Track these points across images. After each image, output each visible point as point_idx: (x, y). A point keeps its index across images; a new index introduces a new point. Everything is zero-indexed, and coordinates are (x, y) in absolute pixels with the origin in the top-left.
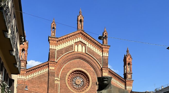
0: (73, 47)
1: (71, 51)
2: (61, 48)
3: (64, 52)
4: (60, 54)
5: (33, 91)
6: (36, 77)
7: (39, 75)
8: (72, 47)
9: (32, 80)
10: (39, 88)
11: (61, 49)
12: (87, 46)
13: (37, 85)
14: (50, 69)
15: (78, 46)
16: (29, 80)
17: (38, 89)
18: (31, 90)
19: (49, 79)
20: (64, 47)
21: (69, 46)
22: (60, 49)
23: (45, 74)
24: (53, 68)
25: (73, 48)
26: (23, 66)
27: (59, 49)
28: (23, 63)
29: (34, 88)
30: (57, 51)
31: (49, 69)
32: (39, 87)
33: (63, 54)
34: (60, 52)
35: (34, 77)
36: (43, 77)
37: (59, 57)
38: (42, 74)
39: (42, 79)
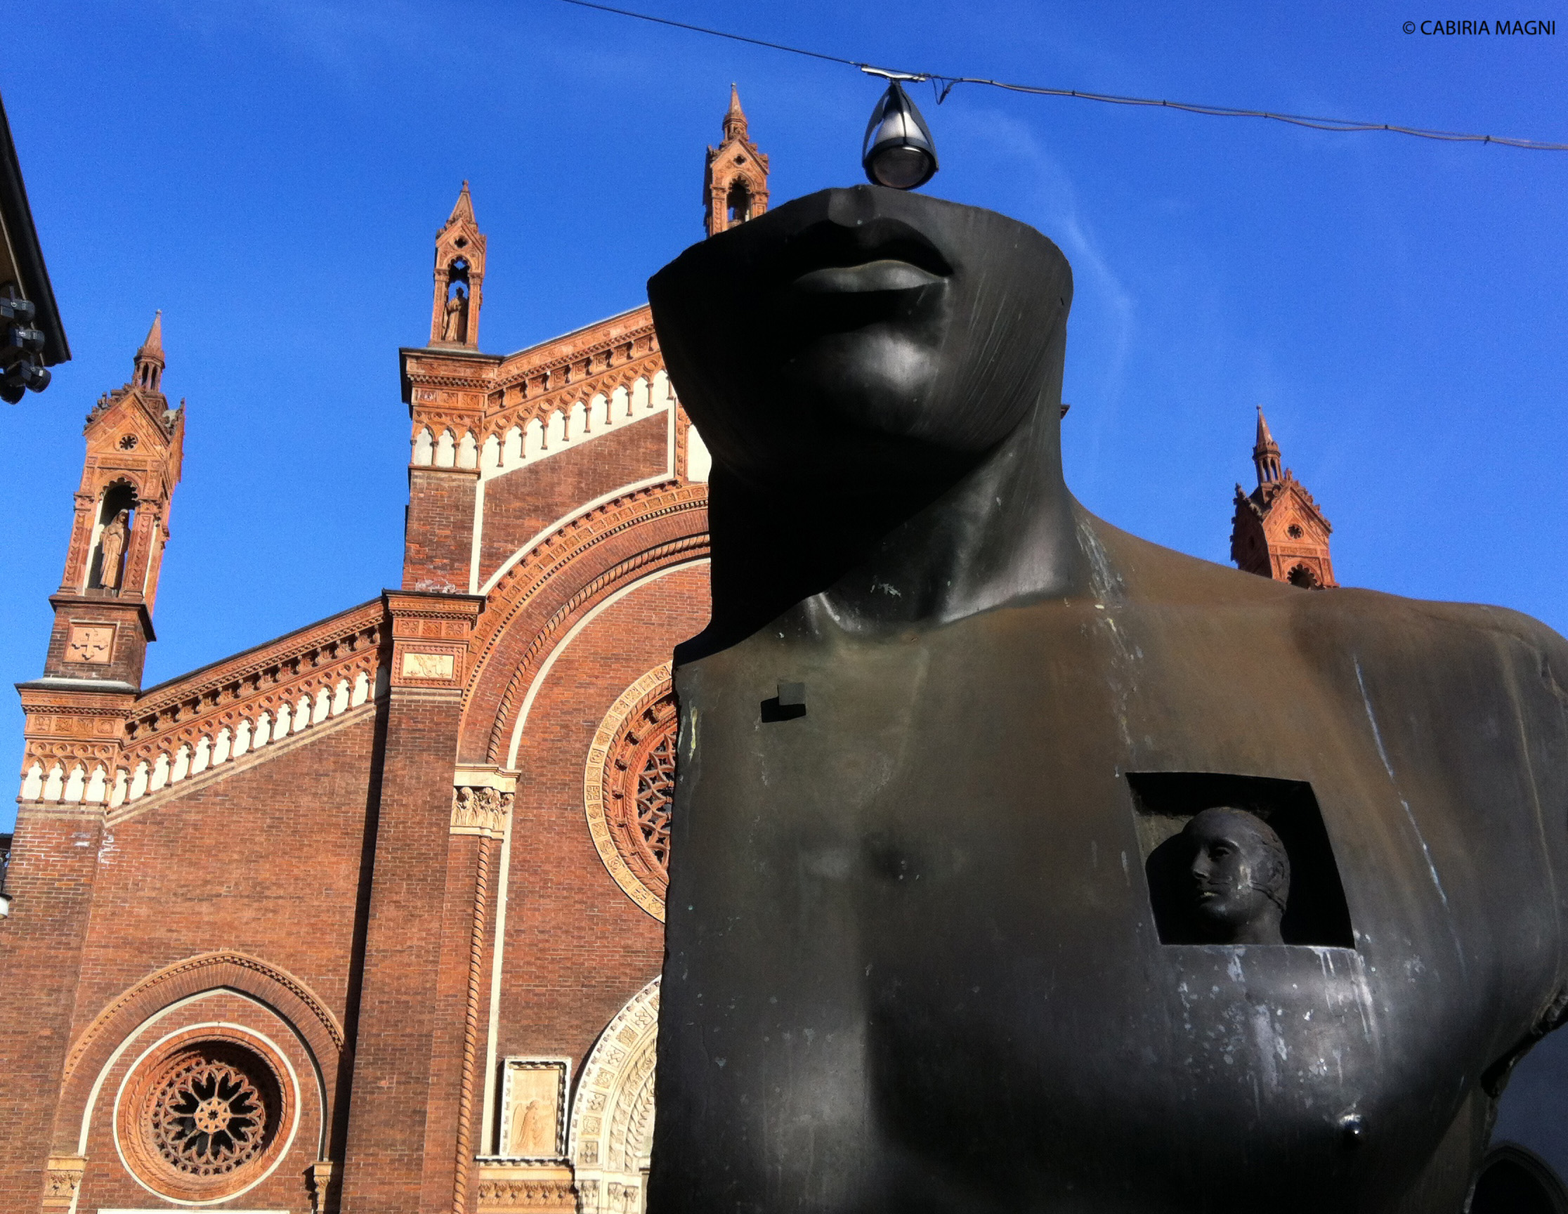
0: (663, 439)
1: (642, 477)
2: (530, 460)
3: (566, 487)
4: (521, 514)
5: (186, 936)
6: (238, 778)
7: (272, 752)
8: (650, 445)
9: (193, 817)
10: (261, 897)
11: (534, 470)
13: (236, 873)
14: (410, 681)
16: (154, 813)
17: (248, 914)
18: (161, 933)
19: (387, 793)
20: (568, 445)
21: (617, 435)
22: (524, 463)
23: (345, 733)
24: (443, 666)
25: (662, 454)
26: (102, 657)
27: (513, 463)
28: (106, 633)
29: (205, 908)
30: (491, 485)
31: (394, 680)
32: (258, 892)
33: (557, 518)
34: (528, 498)
35: (210, 783)
36: (318, 776)
37: (510, 547)
38: (307, 741)
39: (305, 801)
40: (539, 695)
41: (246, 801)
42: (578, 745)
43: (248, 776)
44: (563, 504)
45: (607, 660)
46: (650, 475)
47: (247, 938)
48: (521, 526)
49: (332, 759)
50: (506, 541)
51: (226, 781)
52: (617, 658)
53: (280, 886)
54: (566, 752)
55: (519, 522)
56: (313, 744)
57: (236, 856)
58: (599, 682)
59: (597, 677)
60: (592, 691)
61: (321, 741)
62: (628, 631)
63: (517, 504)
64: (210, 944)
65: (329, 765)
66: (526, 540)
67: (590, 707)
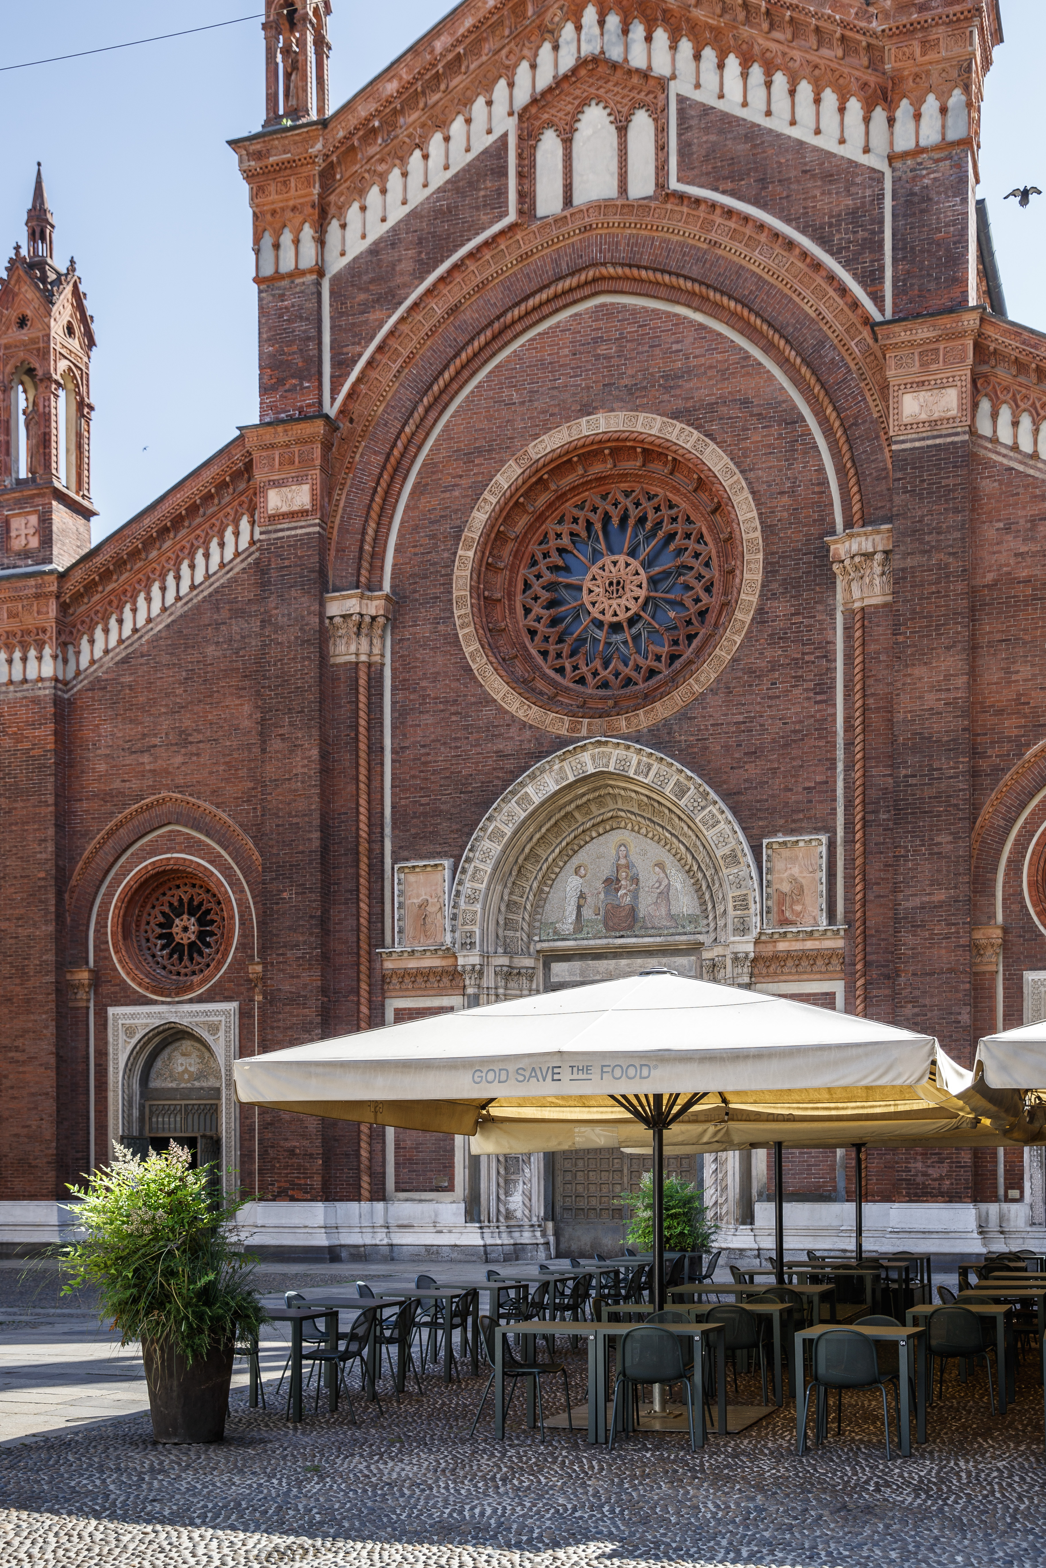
0: (502, 172)
1: (484, 229)
2: (371, 238)
3: (406, 266)
4: (365, 307)
5: (135, 784)
6: (157, 638)
7: (180, 610)
8: (490, 184)
9: (127, 679)
10: (186, 743)
11: (374, 251)
12: (681, 99)
13: (165, 724)
14: (278, 517)
15: (568, 143)
17: (178, 760)
18: (117, 784)
20: (407, 209)
21: (456, 180)
22: (364, 245)
23: (234, 580)
24: (301, 496)
25: (502, 192)
27: (355, 249)
28: (33, 520)
29: (146, 758)
30: (336, 280)
31: (260, 519)
32: (183, 739)
33: (400, 303)
34: (371, 287)
35: (136, 646)
36: (218, 625)
37: (358, 349)
38: (206, 593)
39: (210, 650)
40: (407, 507)
41: (165, 659)
42: (446, 555)
43: (163, 634)
44: (405, 285)
45: (469, 456)
46: (492, 223)
47: (180, 781)
48: (366, 322)
49: (227, 607)
50: (354, 344)
51: (148, 642)
52: (479, 451)
53: (198, 731)
54: (435, 564)
55: (363, 318)
56: (210, 595)
57: (163, 710)
58: (463, 482)
59: (461, 476)
60: (456, 493)
61: (216, 591)
62: (489, 418)
63: (362, 296)
64: (154, 789)
65: (225, 614)
66: (372, 338)
67: (456, 511)
